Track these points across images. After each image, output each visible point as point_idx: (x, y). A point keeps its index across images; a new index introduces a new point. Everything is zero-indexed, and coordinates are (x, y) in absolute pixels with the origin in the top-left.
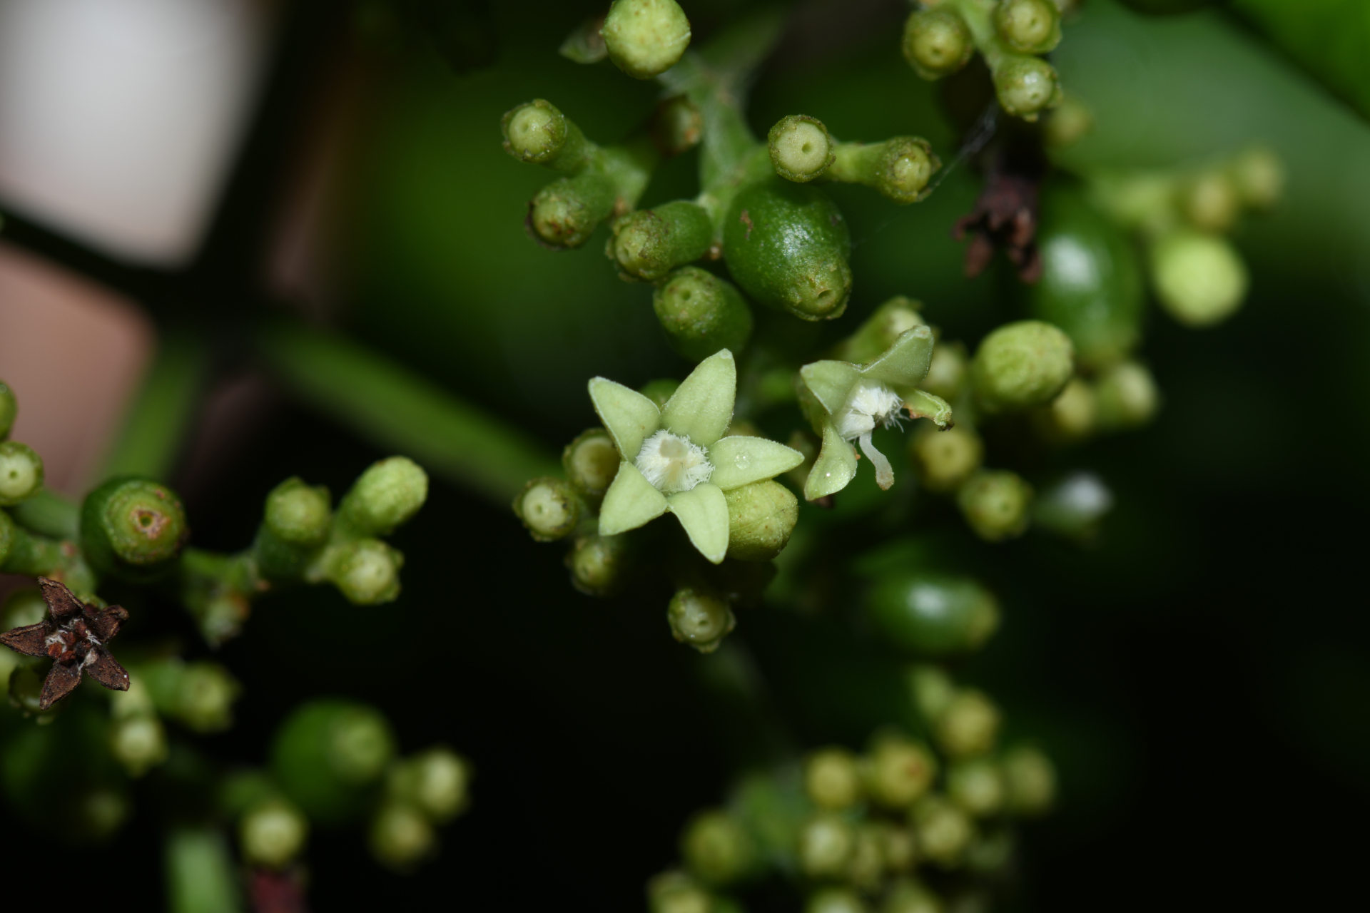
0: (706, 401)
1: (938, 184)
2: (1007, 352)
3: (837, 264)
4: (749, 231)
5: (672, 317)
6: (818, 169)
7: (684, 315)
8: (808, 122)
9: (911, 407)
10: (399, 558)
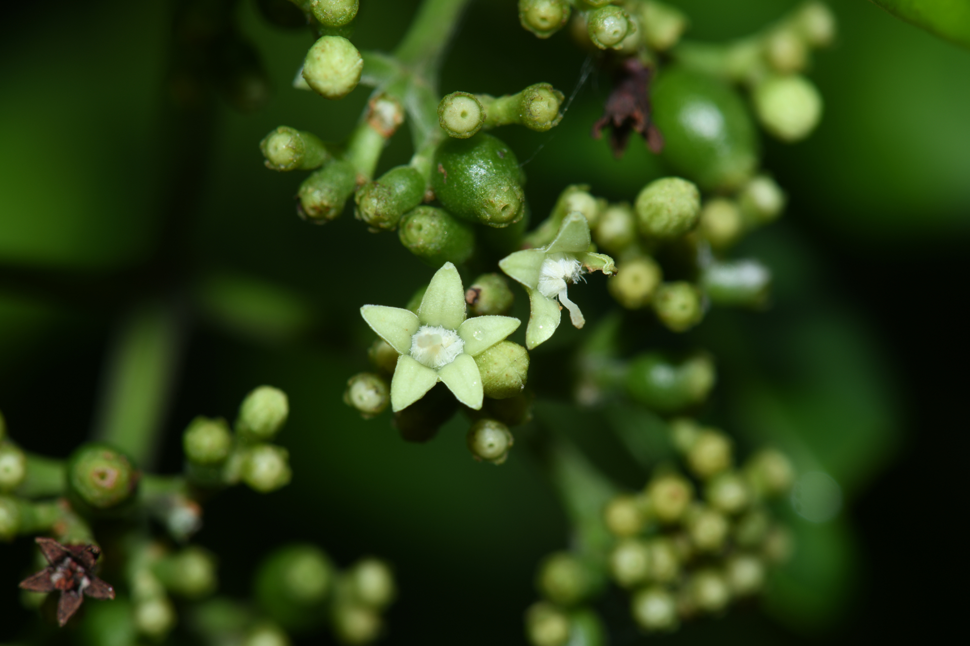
0: (444, 301)
1: (566, 109)
2: (650, 205)
3: (508, 185)
4: (445, 177)
5: (414, 245)
6: (477, 126)
7: (421, 243)
8: (460, 95)
9: (588, 265)
10: (284, 453)
